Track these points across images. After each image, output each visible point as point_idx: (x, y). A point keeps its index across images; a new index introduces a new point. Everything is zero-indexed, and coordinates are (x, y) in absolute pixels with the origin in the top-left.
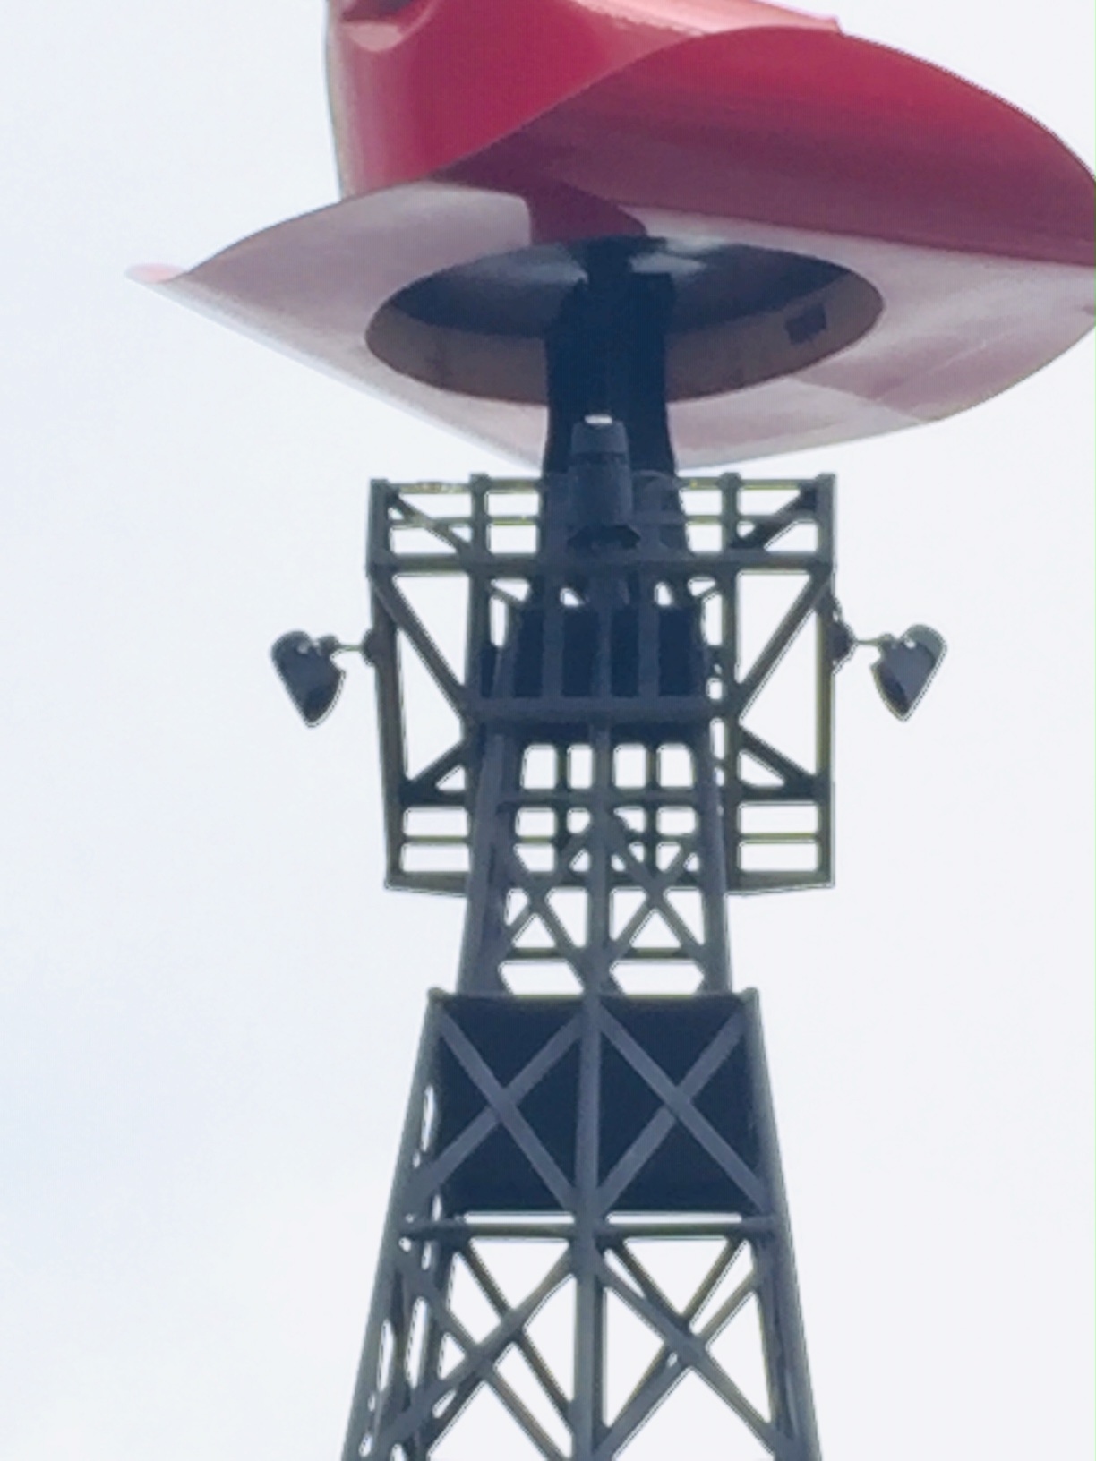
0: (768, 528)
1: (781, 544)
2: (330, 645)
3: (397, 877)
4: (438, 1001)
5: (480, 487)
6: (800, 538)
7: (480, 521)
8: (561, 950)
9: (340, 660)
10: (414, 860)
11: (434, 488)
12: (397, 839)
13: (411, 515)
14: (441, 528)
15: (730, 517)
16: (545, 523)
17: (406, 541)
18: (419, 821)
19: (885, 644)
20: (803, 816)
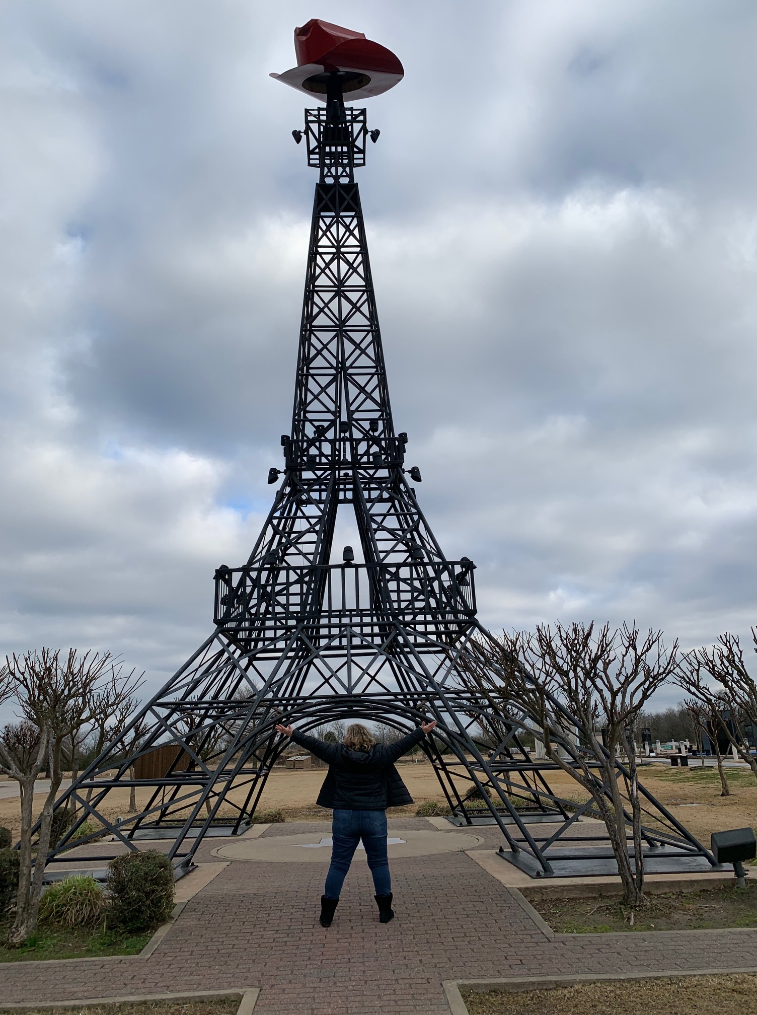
0: (357, 116)
1: (359, 119)
2: (300, 132)
3: (310, 165)
4: (317, 184)
5: (319, 109)
6: (361, 118)
7: (319, 115)
8: (332, 176)
9: (301, 134)
10: (312, 162)
11: (313, 110)
12: (309, 159)
13: (311, 115)
14: (315, 116)
15: (352, 115)
16: (327, 115)
17: (310, 118)
18: (312, 156)
19: (372, 132)
20: (361, 156)
